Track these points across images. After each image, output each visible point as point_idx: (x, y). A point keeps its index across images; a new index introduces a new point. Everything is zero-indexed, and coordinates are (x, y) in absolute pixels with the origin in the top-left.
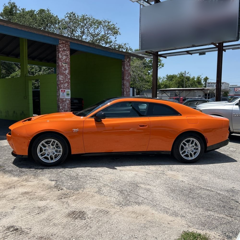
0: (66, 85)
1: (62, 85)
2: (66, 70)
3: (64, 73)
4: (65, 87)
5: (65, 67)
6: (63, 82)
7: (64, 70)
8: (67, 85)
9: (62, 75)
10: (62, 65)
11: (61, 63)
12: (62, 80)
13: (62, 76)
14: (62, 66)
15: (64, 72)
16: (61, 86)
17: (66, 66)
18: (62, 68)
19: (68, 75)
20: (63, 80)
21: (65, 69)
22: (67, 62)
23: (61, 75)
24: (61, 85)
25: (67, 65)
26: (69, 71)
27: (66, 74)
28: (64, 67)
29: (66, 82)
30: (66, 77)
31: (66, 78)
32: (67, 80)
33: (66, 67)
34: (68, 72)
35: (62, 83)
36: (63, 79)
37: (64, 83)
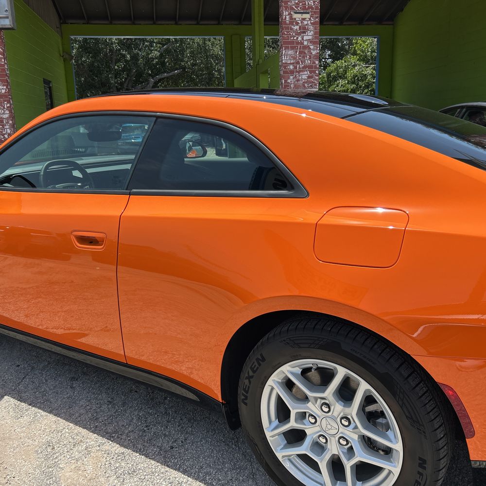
0: (305, 77)
1: (292, 77)
2: (304, 32)
3: (298, 43)
4: (301, 82)
5: (302, 22)
6: (296, 68)
7: (299, 34)
8: (309, 77)
9: (292, 48)
10: (291, 18)
11: (290, 14)
12: (292, 61)
13: (291, 52)
14: (293, 21)
15: (300, 39)
16: (289, 81)
17: (304, 19)
18: (292, 29)
19: (312, 47)
20: (293, 63)
21: (304, 30)
22: (309, 8)
23: (287, 48)
24: (289, 78)
25: (307, 16)
26: (315, 33)
27: (305, 43)
28: (297, 24)
29: (305, 67)
30: (305, 53)
31: (304, 57)
32: (308, 62)
33: (306, 23)
34: (310, 37)
35: (292, 72)
36: (294, 58)
37: (299, 72)
